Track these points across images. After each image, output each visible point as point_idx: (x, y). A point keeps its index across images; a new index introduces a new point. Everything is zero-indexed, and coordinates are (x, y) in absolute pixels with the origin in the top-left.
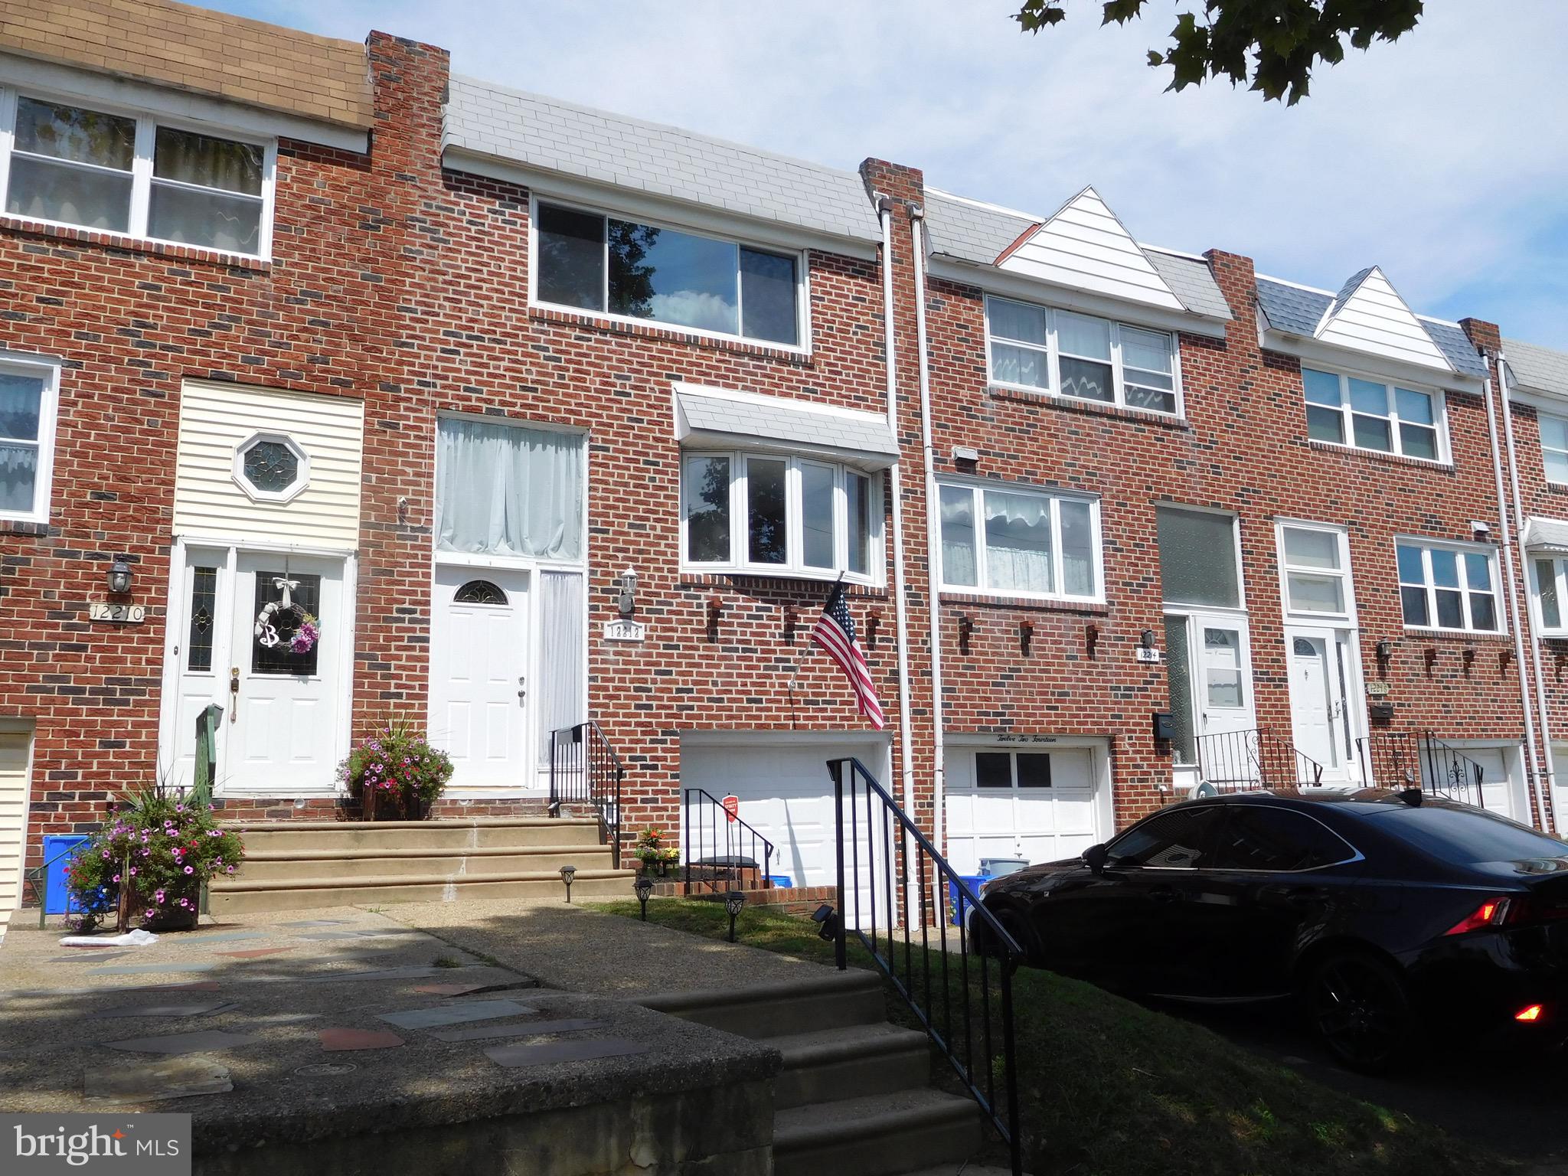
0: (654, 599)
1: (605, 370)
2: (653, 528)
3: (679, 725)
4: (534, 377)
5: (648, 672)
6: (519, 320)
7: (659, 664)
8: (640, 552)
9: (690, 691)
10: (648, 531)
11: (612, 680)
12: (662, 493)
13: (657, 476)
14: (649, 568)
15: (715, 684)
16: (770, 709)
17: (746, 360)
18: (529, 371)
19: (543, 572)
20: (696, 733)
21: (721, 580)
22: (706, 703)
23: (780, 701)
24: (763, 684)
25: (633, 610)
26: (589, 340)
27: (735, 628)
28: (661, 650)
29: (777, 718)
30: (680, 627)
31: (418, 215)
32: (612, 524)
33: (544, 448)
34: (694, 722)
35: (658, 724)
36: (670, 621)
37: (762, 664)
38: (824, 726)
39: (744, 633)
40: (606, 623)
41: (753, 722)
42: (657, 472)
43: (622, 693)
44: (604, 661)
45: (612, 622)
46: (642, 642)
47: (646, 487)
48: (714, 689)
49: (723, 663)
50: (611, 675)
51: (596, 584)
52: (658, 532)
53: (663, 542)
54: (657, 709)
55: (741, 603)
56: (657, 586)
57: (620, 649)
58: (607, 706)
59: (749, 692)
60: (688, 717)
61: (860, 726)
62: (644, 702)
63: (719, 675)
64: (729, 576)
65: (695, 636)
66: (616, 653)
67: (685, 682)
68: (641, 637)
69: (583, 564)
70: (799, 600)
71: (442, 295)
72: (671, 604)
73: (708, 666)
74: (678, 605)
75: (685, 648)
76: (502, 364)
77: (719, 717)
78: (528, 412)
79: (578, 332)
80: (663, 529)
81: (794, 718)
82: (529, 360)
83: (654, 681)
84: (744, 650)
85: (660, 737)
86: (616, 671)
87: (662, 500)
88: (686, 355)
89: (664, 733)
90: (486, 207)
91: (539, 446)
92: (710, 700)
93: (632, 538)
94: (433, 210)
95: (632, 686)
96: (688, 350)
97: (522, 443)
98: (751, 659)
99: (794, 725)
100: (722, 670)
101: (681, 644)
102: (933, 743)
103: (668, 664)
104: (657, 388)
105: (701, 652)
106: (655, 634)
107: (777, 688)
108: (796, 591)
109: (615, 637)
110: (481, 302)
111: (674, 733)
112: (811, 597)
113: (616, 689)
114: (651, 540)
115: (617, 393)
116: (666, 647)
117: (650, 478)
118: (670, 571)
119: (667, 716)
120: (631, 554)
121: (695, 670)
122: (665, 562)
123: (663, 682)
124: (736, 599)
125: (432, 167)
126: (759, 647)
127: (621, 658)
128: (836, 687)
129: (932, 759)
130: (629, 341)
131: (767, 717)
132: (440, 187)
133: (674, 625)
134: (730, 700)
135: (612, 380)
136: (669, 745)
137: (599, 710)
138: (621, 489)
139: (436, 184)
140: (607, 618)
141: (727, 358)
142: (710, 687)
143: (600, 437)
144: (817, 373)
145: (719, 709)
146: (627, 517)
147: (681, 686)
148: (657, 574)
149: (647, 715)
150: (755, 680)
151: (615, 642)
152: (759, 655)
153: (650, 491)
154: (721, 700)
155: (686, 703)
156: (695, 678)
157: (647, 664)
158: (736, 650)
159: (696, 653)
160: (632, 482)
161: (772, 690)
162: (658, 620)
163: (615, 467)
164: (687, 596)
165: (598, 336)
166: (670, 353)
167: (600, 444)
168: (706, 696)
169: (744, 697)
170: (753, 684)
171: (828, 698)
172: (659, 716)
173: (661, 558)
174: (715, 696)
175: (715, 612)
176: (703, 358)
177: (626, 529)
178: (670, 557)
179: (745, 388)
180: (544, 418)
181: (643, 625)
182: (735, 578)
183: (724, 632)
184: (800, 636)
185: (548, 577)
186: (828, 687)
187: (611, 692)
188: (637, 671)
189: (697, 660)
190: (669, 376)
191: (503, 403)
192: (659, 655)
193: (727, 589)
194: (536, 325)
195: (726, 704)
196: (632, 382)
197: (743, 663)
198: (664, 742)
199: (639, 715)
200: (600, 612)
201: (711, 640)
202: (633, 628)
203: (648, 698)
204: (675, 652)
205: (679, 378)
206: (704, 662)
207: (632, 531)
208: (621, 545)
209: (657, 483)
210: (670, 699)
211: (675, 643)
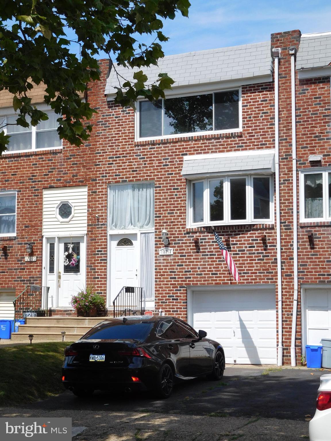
0: (177, 239)
1: (160, 158)
2: (176, 213)
3: (185, 284)
4: (136, 166)
5: (175, 266)
6: (131, 147)
7: (178, 262)
8: (172, 222)
9: (190, 271)
10: (175, 214)
11: (162, 269)
12: (180, 200)
13: (178, 193)
14: (175, 228)
15: (199, 268)
16: (221, 277)
17: (213, 141)
18: (134, 165)
19: (141, 233)
20: (192, 287)
21: (201, 229)
22: (195, 276)
23: (225, 274)
24: (218, 268)
25: (169, 244)
26: (154, 148)
27: (207, 247)
28: (179, 257)
29: (224, 280)
30: (186, 248)
31: (100, 120)
32: (162, 214)
34: (191, 283)
35: (178, 284)
36: (182, 246)
37: (218, 260)
38: (244, 283)
39: (210, 249)
40: (160, 249)
41: (214, 282)
42: (178, 192)
43: (166, 274)
44: (159, 263)
45: (162, 248)
46: (172, 255)
48: (199, 270)
49: (202, 260)
50: (162, 267)
51: (157, 236)
52: (178, 214)
53: (180, 218)
54: (178, 279)
55: (209, 237)
56: (178, 234)
57: (165, 258)
58: (160, 278)
59: (212, 271)
60: (189, 281)
61: (260, 282)
62: (173, 276)
63: (201, 265)
64: (204, 227)
65: (192, 251)
66: (164, 260)
67: (188, 268)
68: (172, 253)
69: (153, 229)
70: (233, 233)
71: (108, 145)
72: (183, 240)
73: (196, 262)
74: (185, 240)
75: (188, 256)
76: (126, 164)
77: (201, 281)
78: (135, 179)
79: (150, 146)
80: (180, 213)
81: (231, 280)
82: (134, 160)
83: (177, 269)
84: (211, 255)
85: (179, 289)
86: (163, 266)
87: (180, 202)
88: (189, 145)
89: (180, 287)
92: (197, 274)
93: (169, 218)
94: (105, 117)
95: (169, 271)
96: (190, 143)
98: (213, 258)
99: (231, 283)
100: (202, 263)
101: (186, 254)
102: (294, 288)
103: (181, 262)
104: (178, 160)
105: (194, 257)
106: (177, 252)
107: (224, 269)
108: (231, 230)
109: (163, 254)
110: (120, 144)
111: (184, 287)
112: (238, 231)
113: (164, 272)
114: (176, 217)
115: (164, 165)
116: (181, 256)
117: (175, 195)
118: (182, 228)
119: (181, 281)
120: (168, 224)
121: (191, 264)
122: (181, 225)
123: (180, 269)
124: (208, 236)
125: (104, 102)
126: (216, 253)
127: (165, 261)
128: (249, 267)
129: (293, 295)
130: (168, 145)
131: (219, 280)
132: (107, 108)
133: (184, 248)
134: (205, 274)
135: (162, 161)
136: (182, 292)
137: (158, 280)
138: (165, 200)
140: (160, 247)
141: (205, 142)
142: (197, 270)
143: (158, 183)
144: (244, 139)
145: (201, 278)
146: (167, 210)
147: (186, 270)
148: (178, 230)
149: (174, 281)
150: (215, 266)
151: (163, 256)
152: (216, 256)
153: (175, 199)
154: (201, 274)
155: (188, 276)
156: (191, 266)
157: (174, 263)
158: (207, 255)
159: (192, 257)
160: (169, 197)
161: (222, 270)
162: (178, 247)
163: (163, 193)
164: (188, 237)
166: (183, 145)
167: (158, 185)
168: (196, 273)
169: (210, 273)
170: (214, 268)
171: (245, 271)
172: (178, 281)
173: (179, 224)
174: (199, 273)
176: (195, 144)
177: (167, 215)
178: (182, 223)
180: (140, 180)
181: (172, 249)
182: (206, 228)
183: (202, 249)
184: (234, 248)
185: (143, 235)
186: (246, 267)
187: (162, 273)
188: (171, 266)
189: (192, 260)
190: (182, 155)
191: (126, 178)
192: (179, 259)
193: (204, 232)
194: (136, 148)
195: (203, 276)
196: (169, 160)
197: (210, 260)
198: (180, 290)
199: (171, 281)
200: (158, 246)
201: (198, 252)
202: (169, 250)
203: (175, 275)
204: (184, 258)
205: (186, 154)
206: (195, 260)
207: (169, 215)
208: (165, 221)
209: (178, 196)
210: (182, 275)
211: (184, 254)
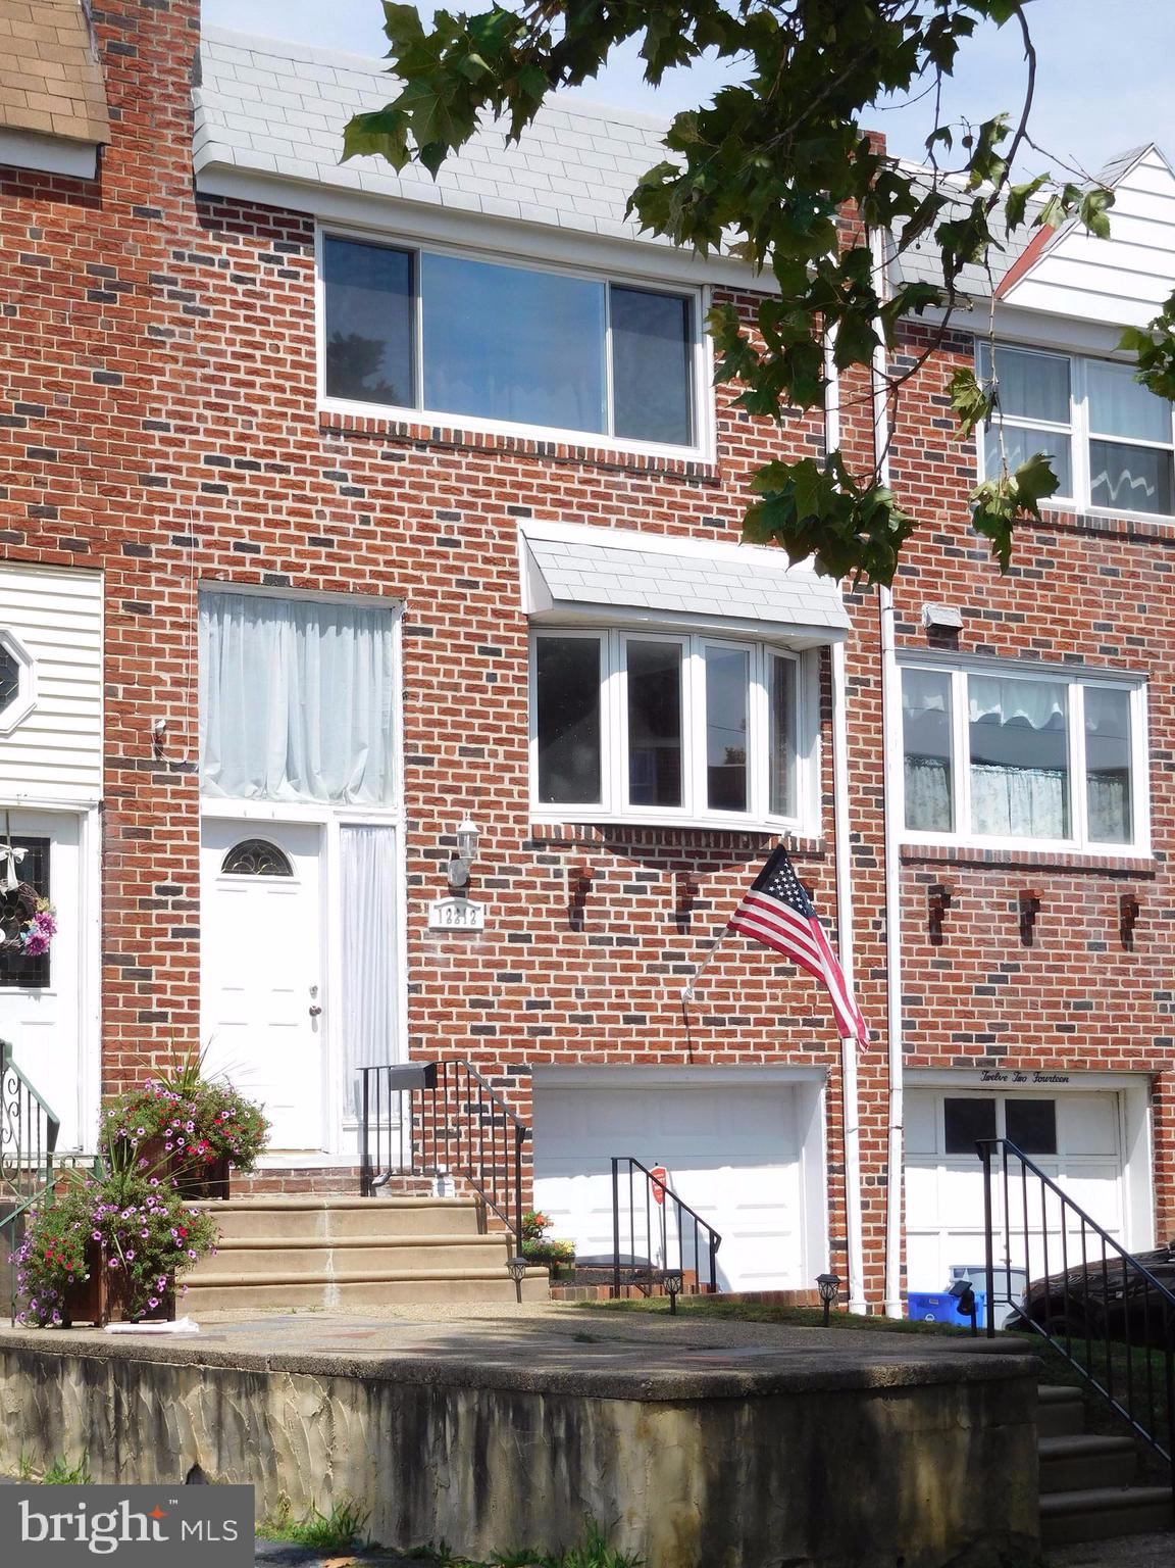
0: (496, 865)
1: (425, 506)
2: (493, 754)
3: (531, 1057)
4: (328, 522)
5: (488, 977)
6: (305, 432)
7: (502, 964)
8: (476, 791)
9: (546, 1005)
10: (487, 759)
11: (440, 990)
12: (505, 699)
13: (499, 672)
14: (488, 816)
15: (580, 994)
16: (655, 1033)
17: (621, 478)
18: (321, 515)
19: (343, 825)
20: (553, 1069)
21: (589, 833)
22: (567, 1024)
23: (669, 1020)
24: (646, 994)
25: (469, 883)
26: (401, 458)
27: (608, 907)
28: (506, 944)
29: (666, 1046)
30: (531, 907)
31: (165, 273)
32: (437, 749)
33: (338, 632)
34: (552, 1053)
35: (504, 1057)
36: (517, 898)
37: (645, 963)
38: (732, 1058)
39: (619, 915)
40: (432, 903)
41: (633, 1053)
42: (497, 665)
43: (454, 1010)
44: (430, 962)
45: (439, 901)
46: (480, 931)
47: (482, 690)
48: (579, 1002)
49: (591, 961)
50: (439, 982)
51: (417, 843)
52: (501, 760)
53: (507, 776)
54: (502, 1033)
55: (615, 868)
56: (500, 845)
57: (451, 942)
58: (433, 1029)
59: (626, 1007)
60: (544, 1045)
61: (783, 1058)
62: (484, 1023)
63: (586, 980)
64: (599, 826)
65: (553, 920)
66: (447, 949)
67: (539, 992)
68: (480, 925)
69: (395, 811)
70: (696, 861)
71: (202, 399)
72: (518, 872)
73: (571, 967)
74: (529, 873)
75: (539, 939)
76: (285, 504)
77: (584, 1046)
78: (321, 578)
79: (386, 448)
80: (509, 755)
81: (690, 1046)
82: (320, 495)
83: (497, 992)
84: (621, 941)
85: (505, 1076)
86: (445, 977)
87: (505, 709)
88: (536, 475)
89: (511, 1071)
90: (257, 251)
91: (332, 629)
92: (574, 1019)
93: (465, 770)
94: (186, 263)
95: (467, 998)
96: (540, 467)
97: (309, 626)
98: (629, 955)
99: (691, 1057)
100: (590, 972)
101: (534, 933)
102: (887, 1085)
103: (515, 965)
104: (496, 530)
105: (561, 946)
106: (497, 918)
107: (666, 1000)
108: (693, 848)
109: (444, 925)
110: (255, 407)
111: (524, 1070)
112: (715, 856)
113: (447, 1003)
114: (491, 772)
115: (442, 542)
116: (513, 938)
117: (488, 675)
118: (518, 820)
119: (516, 1044)
120: (463, 796)
121: (552, 973)
122: (511, 806)
123: (510, 992)
124: (609, 863)
125: (182, 193)
126: (641, 937)
127: (452, 956)
128: (749, 997)
129: (886, 1109)
130: (456, 457)
131: (653, 1045)
132: (194, 226)
133: (523, 904)
134: (601, 1019)
135: (435, 521)
136: (517, 1089)
137: (424, 1036)
138: (449, 694)
139: (188, 219)
140: (431, 895)
141: (595, 476)
142: (573, 999)
143: (419, 612)
144: (724, 493)
145: (586, 1033)
146: (456, 738)
147: (533, 998)
148: (500, 826)
149: (488, 1043)
150: (635, 987)
151: (443, 932)
152: (641, 949)
153: (489, 695)
154: (587, 1019)
155: (541, 1024)
156: (552, 985)
157: (487, 964)
158: (609, 942)
159: (554, 947)
160: (464, 682)
161: (659, 1003)
162: (502, 898)
163: (441, 659)
164: (541, 860)
165: (414, 451)
166: (514, 472)
167: (419, 624)
168: (567, 1013)
169: (620, 1014)
170: (633, 994)
171: (737, 1015)
172: (503, 1044)
173: (505, 800)
174: (580, 1012)
175: (581, 884)
176: (560, 478)
177: (456, 757)
178: (516, 799)
179: (621, 524)
180: (343, 586)
181: (480, 904)
182: (607, 829)
183: (591, 914)
184: (699, 918)
185: (349, 833)
186: (737, 997)
187: (440, 1009)
188: (474, 977)
189: (555, 958)
190: (513, 511)
191: (287, 566)
192: (504, 951)
193: (597, 847)
194: (328, 440)
195: (595, 1025)
196: (462, 523)
197: (619, 962)
198: (511, 1083)
199: (476, 1044)
200: (423, 887)
201: (574, 927)
202: (469, 910)
203: (490, 1017)
204: (525, 946)
205: (527, 513)
206: (565, 960)
207: (465, 760)
208: (450, 782)
209: (499, 683)
210: (519, 1018)
211: (525, 932)
